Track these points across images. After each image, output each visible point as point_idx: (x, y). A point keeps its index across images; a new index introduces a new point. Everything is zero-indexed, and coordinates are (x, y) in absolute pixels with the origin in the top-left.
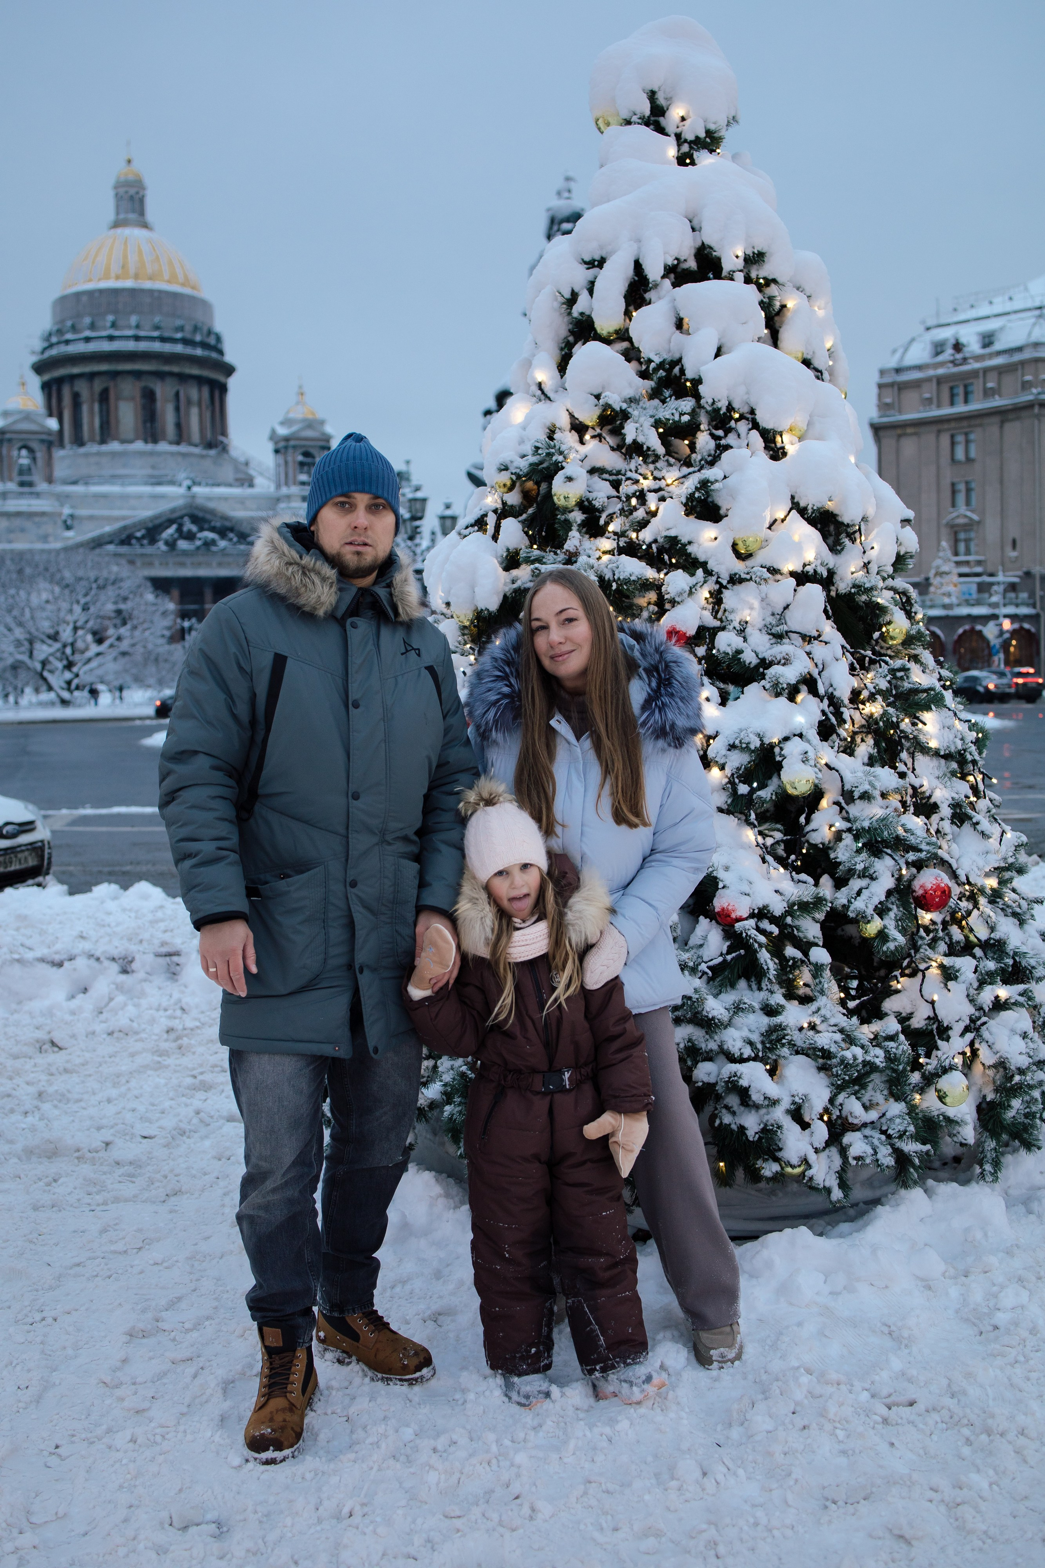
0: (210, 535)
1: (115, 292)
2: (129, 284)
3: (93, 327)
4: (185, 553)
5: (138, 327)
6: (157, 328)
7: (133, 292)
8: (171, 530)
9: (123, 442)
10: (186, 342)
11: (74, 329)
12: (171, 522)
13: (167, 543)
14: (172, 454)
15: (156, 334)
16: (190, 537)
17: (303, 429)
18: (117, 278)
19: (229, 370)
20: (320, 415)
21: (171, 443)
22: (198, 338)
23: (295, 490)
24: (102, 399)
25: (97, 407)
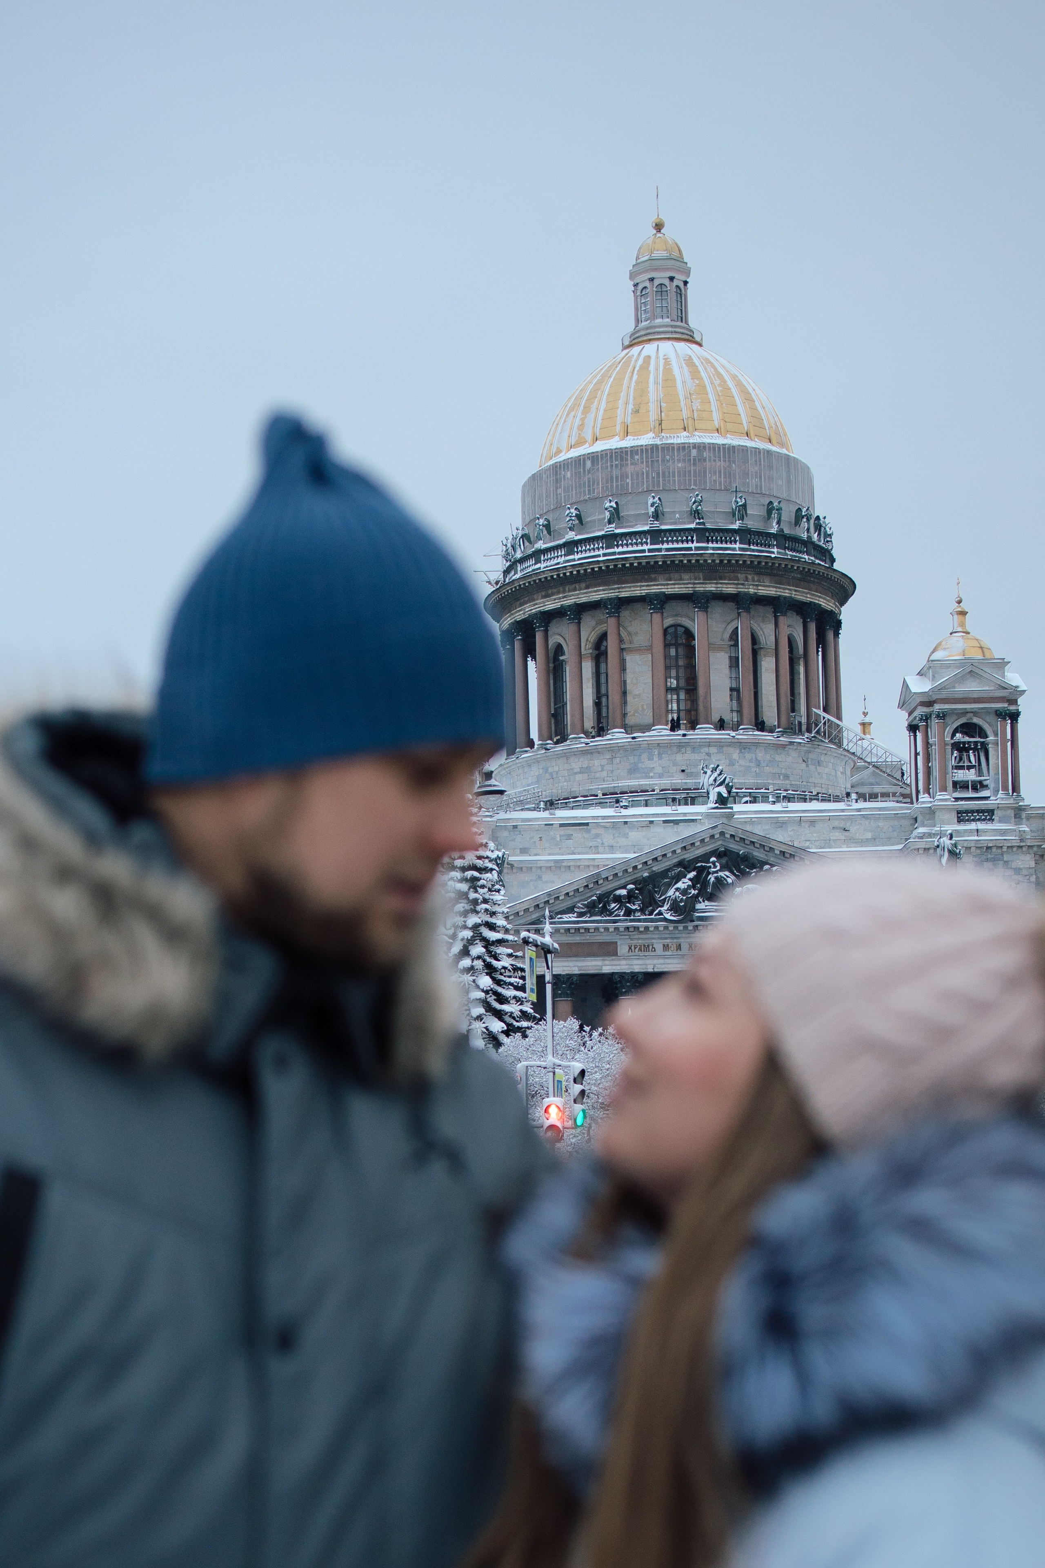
1: (620, 455)
2: (647, 439)
3: (580, 522)
5: (656, 516)
6: (696, 514)
8: (684, 884)
10: (748, 535)
11: (548, 529)
13: (675, 907)
14: (720, 746)
15: (691, 525)
17: (961, 679)
18: (627, 430)
19: (844, 589)
20: (997, 652)
21: (721, 725)
22: (773, 528)
23: (945, 798)
24: (599, 654)
25: (588, 667)
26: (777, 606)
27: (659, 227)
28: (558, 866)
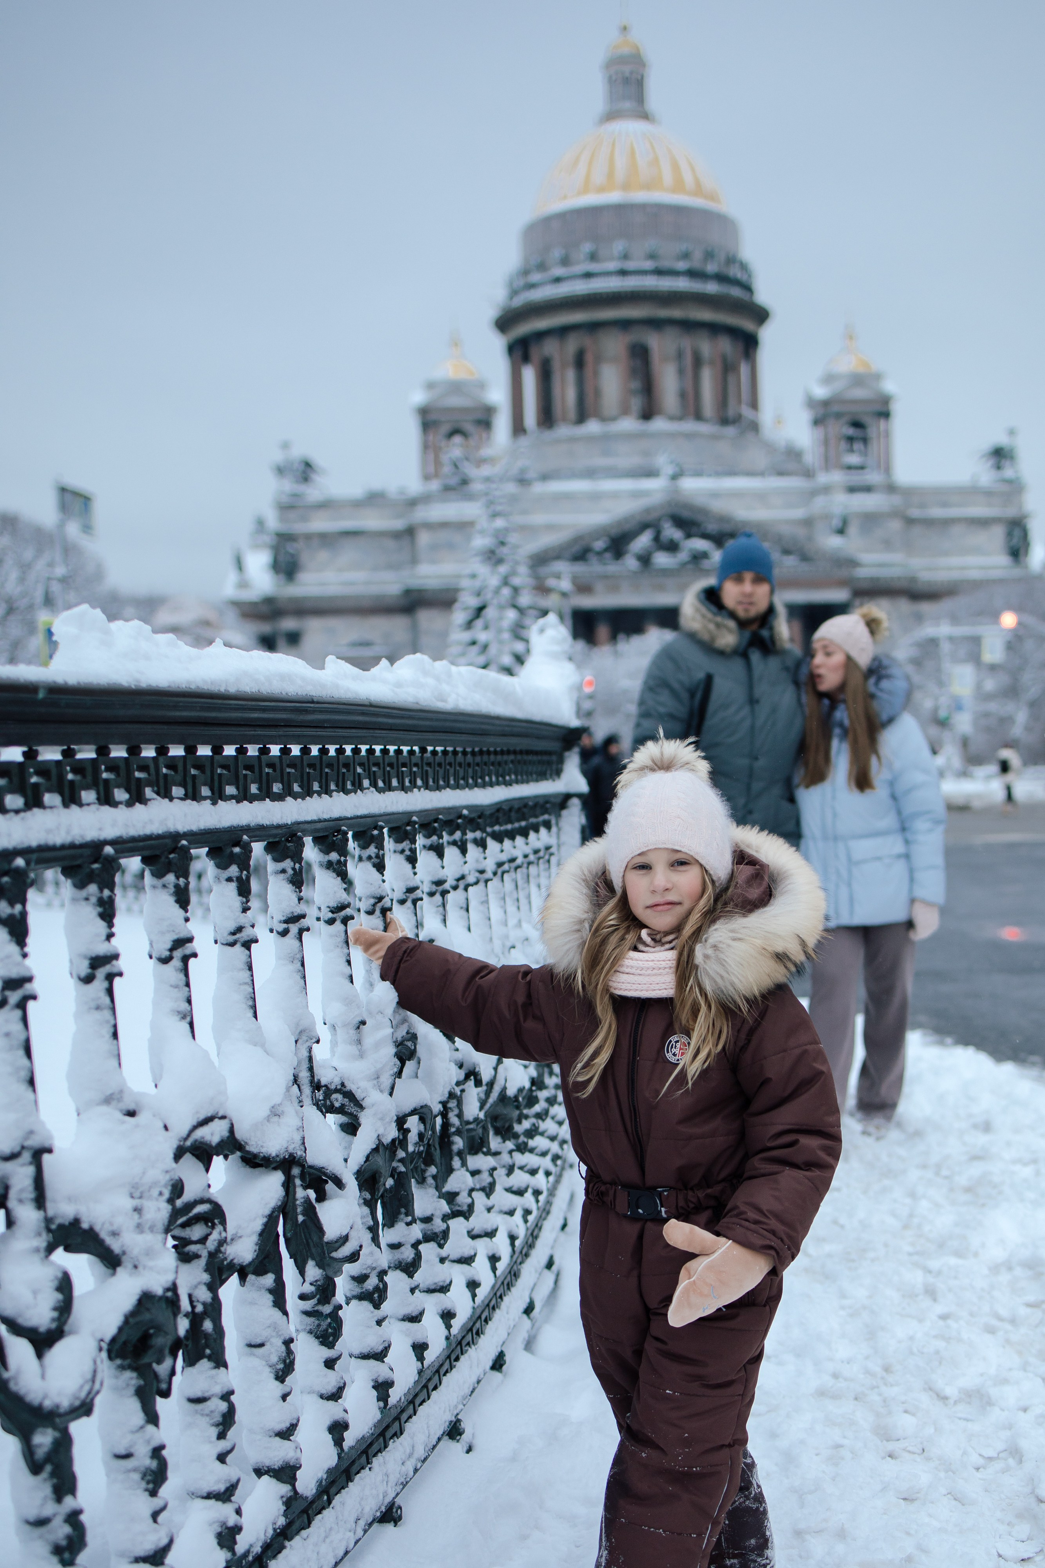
0: (700, 544)
1: (595, 211)
2: (614, 197)
3: (565, 261)
4: (665, 572)
5: (626, 257)
6: (652, 256)
7: (619, 209)
8: (644, 541)
9: (603, 419)
10: (693, 274)
11: (542, 267)
12: (644, 526)
13: (638, 557)
14: (672, 436)
15: (649, 265)
16: (672, 547)
17: (849, 388)
18: (601, 189)
19: (761, 315)
20: (877, 365)
21: (672, 418)
22: (711, 268)
23: (837, 477)
24: (580, 362)
25: (571, 375)
26: (714, 329)
27: (625, 29)
28: (550, 528)
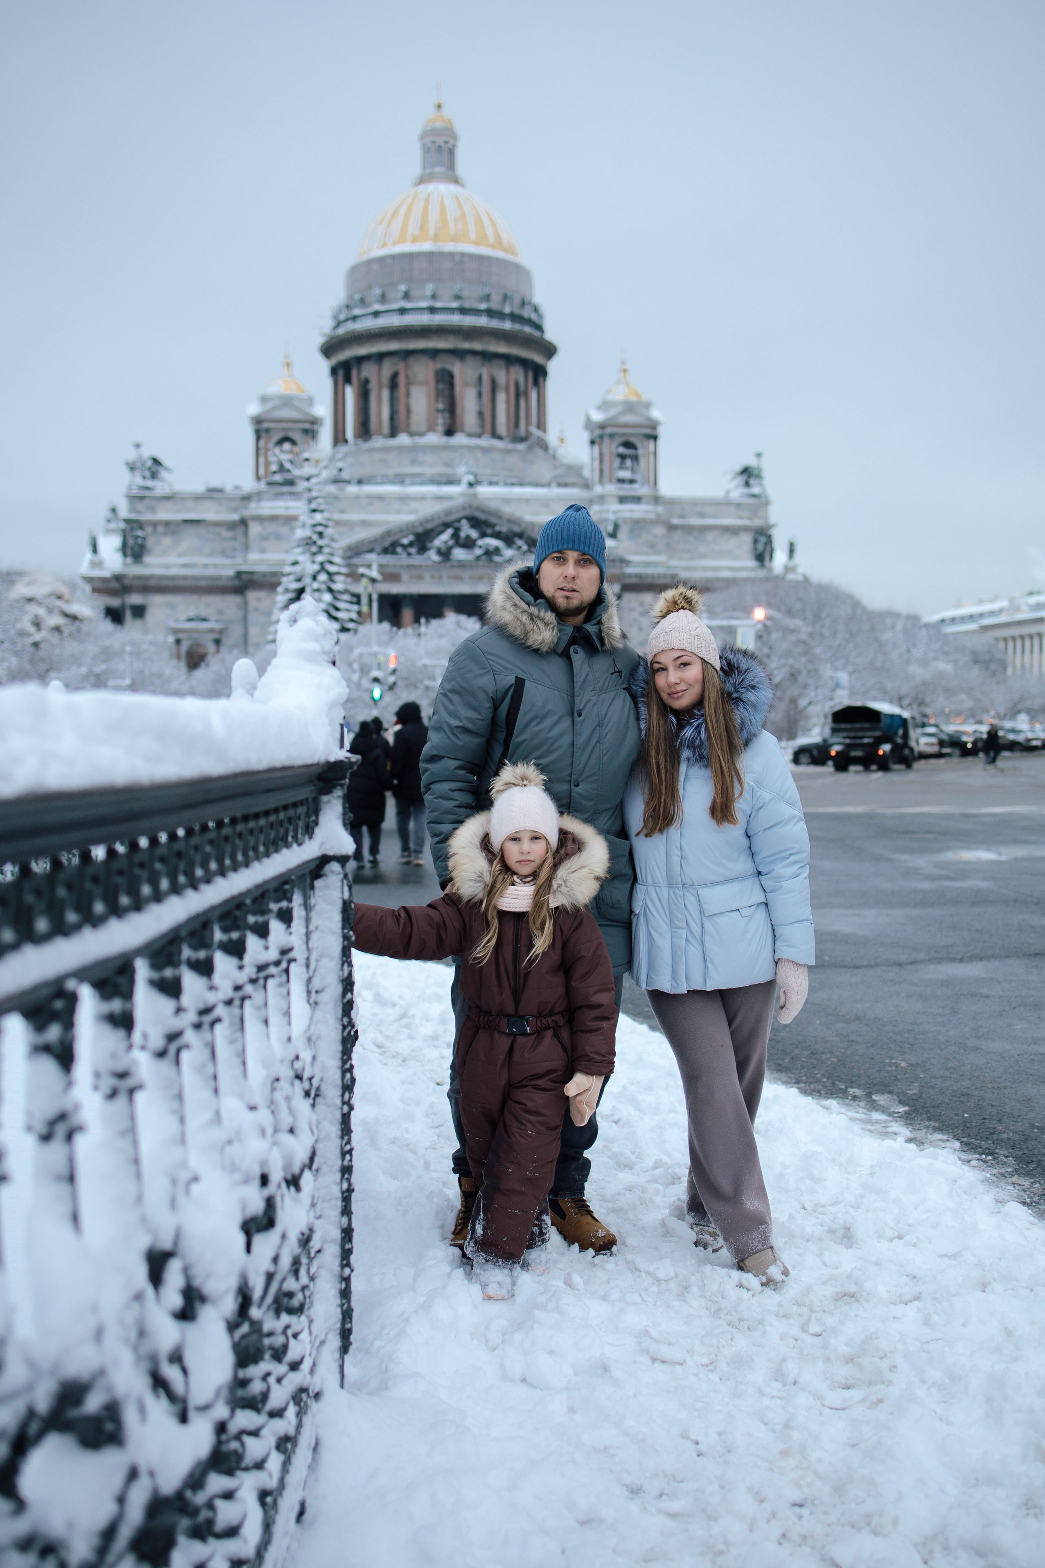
0: (493, 542)
1: (410, 257)
2: (426, 246)
3: (383, 299)
4: (462, 565)
5: (434, 297)
6: (458, 297)
7: (431, 256)
8: (445, 537)
9: (412, 434)
10: (491, 313)
11: (363, 302)
12: (446, 525)
13: (439, 552)
14: (470, 448)
15: (455, 305)
16: (469, 544)
17: (623, 413)
18: (414, 240)
19: (550, 351)
20: (646, 397)
21: (470, 435)
22: (507, 310)
23: (611, 489)
24: (393, 385)
25: (386, 394)
26: (509, 360)
27: (439, 107)
28: (364, 523)
